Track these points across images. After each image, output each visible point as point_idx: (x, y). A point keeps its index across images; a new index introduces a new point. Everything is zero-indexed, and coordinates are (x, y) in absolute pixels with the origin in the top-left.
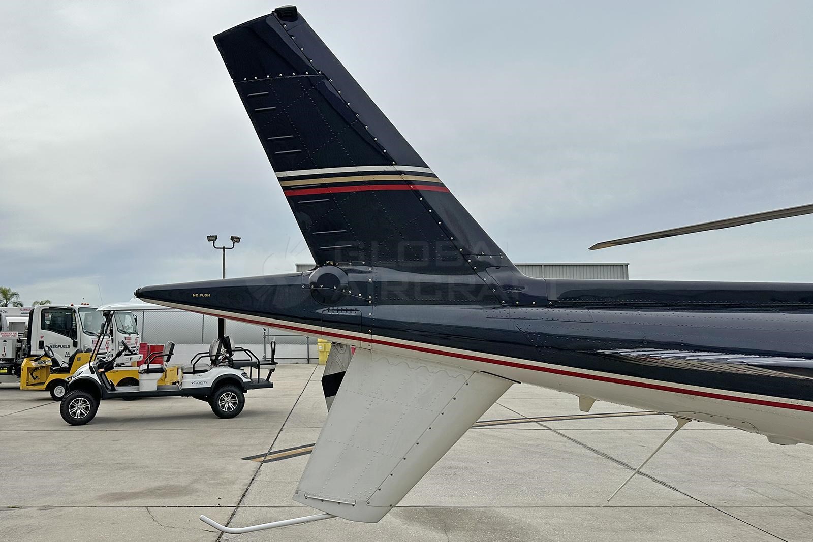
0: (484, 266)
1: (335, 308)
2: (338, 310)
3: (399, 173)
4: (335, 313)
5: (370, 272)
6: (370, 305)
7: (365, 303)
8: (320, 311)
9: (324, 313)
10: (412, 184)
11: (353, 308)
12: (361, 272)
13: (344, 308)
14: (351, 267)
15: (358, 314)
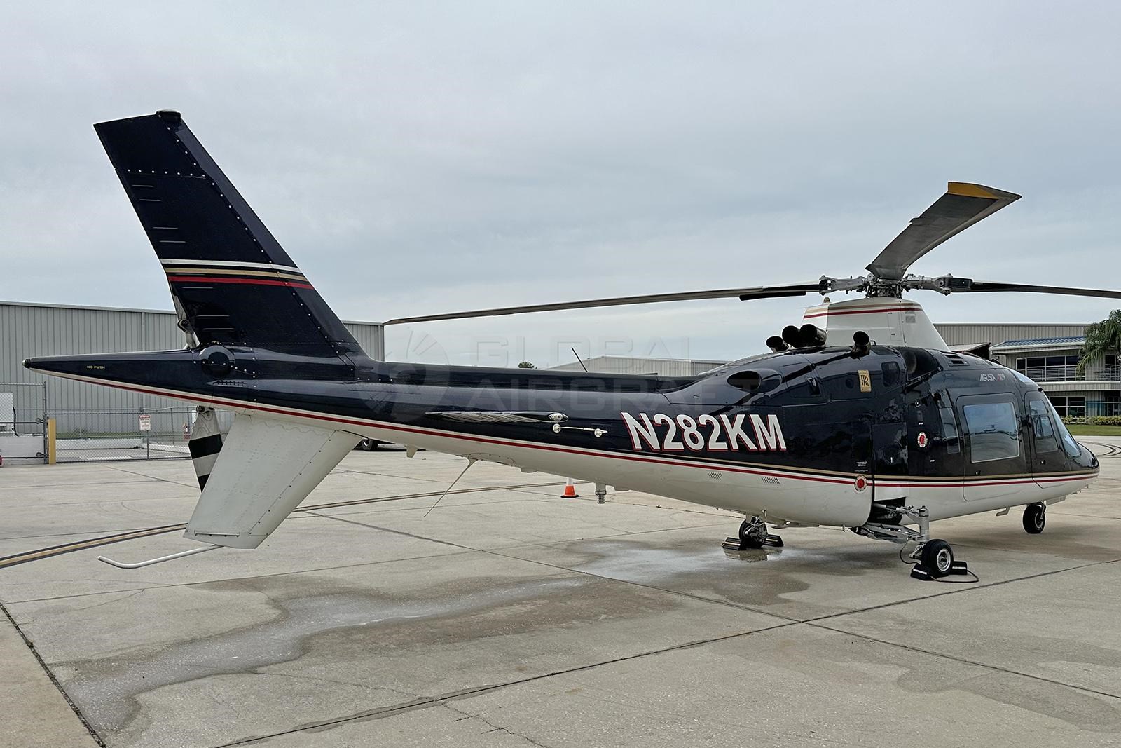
0: (344, 351)
1: (224, 381)
2: (227, 383)
3: (275, 271)
4: (225, 385)
5: (251, 352)
6: (254, 379)
7: (250, 378)
8: (211, 383)
9: (215, 385)
10: (287, 281)
11: (240, 381)
12: (244, 352)
13: (232, 381)
14: (234, 347)
15: (245, 386)
